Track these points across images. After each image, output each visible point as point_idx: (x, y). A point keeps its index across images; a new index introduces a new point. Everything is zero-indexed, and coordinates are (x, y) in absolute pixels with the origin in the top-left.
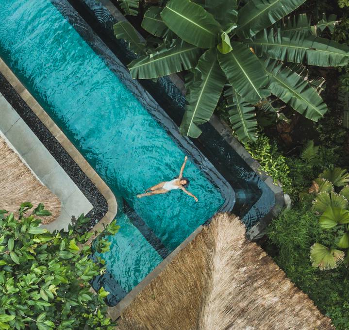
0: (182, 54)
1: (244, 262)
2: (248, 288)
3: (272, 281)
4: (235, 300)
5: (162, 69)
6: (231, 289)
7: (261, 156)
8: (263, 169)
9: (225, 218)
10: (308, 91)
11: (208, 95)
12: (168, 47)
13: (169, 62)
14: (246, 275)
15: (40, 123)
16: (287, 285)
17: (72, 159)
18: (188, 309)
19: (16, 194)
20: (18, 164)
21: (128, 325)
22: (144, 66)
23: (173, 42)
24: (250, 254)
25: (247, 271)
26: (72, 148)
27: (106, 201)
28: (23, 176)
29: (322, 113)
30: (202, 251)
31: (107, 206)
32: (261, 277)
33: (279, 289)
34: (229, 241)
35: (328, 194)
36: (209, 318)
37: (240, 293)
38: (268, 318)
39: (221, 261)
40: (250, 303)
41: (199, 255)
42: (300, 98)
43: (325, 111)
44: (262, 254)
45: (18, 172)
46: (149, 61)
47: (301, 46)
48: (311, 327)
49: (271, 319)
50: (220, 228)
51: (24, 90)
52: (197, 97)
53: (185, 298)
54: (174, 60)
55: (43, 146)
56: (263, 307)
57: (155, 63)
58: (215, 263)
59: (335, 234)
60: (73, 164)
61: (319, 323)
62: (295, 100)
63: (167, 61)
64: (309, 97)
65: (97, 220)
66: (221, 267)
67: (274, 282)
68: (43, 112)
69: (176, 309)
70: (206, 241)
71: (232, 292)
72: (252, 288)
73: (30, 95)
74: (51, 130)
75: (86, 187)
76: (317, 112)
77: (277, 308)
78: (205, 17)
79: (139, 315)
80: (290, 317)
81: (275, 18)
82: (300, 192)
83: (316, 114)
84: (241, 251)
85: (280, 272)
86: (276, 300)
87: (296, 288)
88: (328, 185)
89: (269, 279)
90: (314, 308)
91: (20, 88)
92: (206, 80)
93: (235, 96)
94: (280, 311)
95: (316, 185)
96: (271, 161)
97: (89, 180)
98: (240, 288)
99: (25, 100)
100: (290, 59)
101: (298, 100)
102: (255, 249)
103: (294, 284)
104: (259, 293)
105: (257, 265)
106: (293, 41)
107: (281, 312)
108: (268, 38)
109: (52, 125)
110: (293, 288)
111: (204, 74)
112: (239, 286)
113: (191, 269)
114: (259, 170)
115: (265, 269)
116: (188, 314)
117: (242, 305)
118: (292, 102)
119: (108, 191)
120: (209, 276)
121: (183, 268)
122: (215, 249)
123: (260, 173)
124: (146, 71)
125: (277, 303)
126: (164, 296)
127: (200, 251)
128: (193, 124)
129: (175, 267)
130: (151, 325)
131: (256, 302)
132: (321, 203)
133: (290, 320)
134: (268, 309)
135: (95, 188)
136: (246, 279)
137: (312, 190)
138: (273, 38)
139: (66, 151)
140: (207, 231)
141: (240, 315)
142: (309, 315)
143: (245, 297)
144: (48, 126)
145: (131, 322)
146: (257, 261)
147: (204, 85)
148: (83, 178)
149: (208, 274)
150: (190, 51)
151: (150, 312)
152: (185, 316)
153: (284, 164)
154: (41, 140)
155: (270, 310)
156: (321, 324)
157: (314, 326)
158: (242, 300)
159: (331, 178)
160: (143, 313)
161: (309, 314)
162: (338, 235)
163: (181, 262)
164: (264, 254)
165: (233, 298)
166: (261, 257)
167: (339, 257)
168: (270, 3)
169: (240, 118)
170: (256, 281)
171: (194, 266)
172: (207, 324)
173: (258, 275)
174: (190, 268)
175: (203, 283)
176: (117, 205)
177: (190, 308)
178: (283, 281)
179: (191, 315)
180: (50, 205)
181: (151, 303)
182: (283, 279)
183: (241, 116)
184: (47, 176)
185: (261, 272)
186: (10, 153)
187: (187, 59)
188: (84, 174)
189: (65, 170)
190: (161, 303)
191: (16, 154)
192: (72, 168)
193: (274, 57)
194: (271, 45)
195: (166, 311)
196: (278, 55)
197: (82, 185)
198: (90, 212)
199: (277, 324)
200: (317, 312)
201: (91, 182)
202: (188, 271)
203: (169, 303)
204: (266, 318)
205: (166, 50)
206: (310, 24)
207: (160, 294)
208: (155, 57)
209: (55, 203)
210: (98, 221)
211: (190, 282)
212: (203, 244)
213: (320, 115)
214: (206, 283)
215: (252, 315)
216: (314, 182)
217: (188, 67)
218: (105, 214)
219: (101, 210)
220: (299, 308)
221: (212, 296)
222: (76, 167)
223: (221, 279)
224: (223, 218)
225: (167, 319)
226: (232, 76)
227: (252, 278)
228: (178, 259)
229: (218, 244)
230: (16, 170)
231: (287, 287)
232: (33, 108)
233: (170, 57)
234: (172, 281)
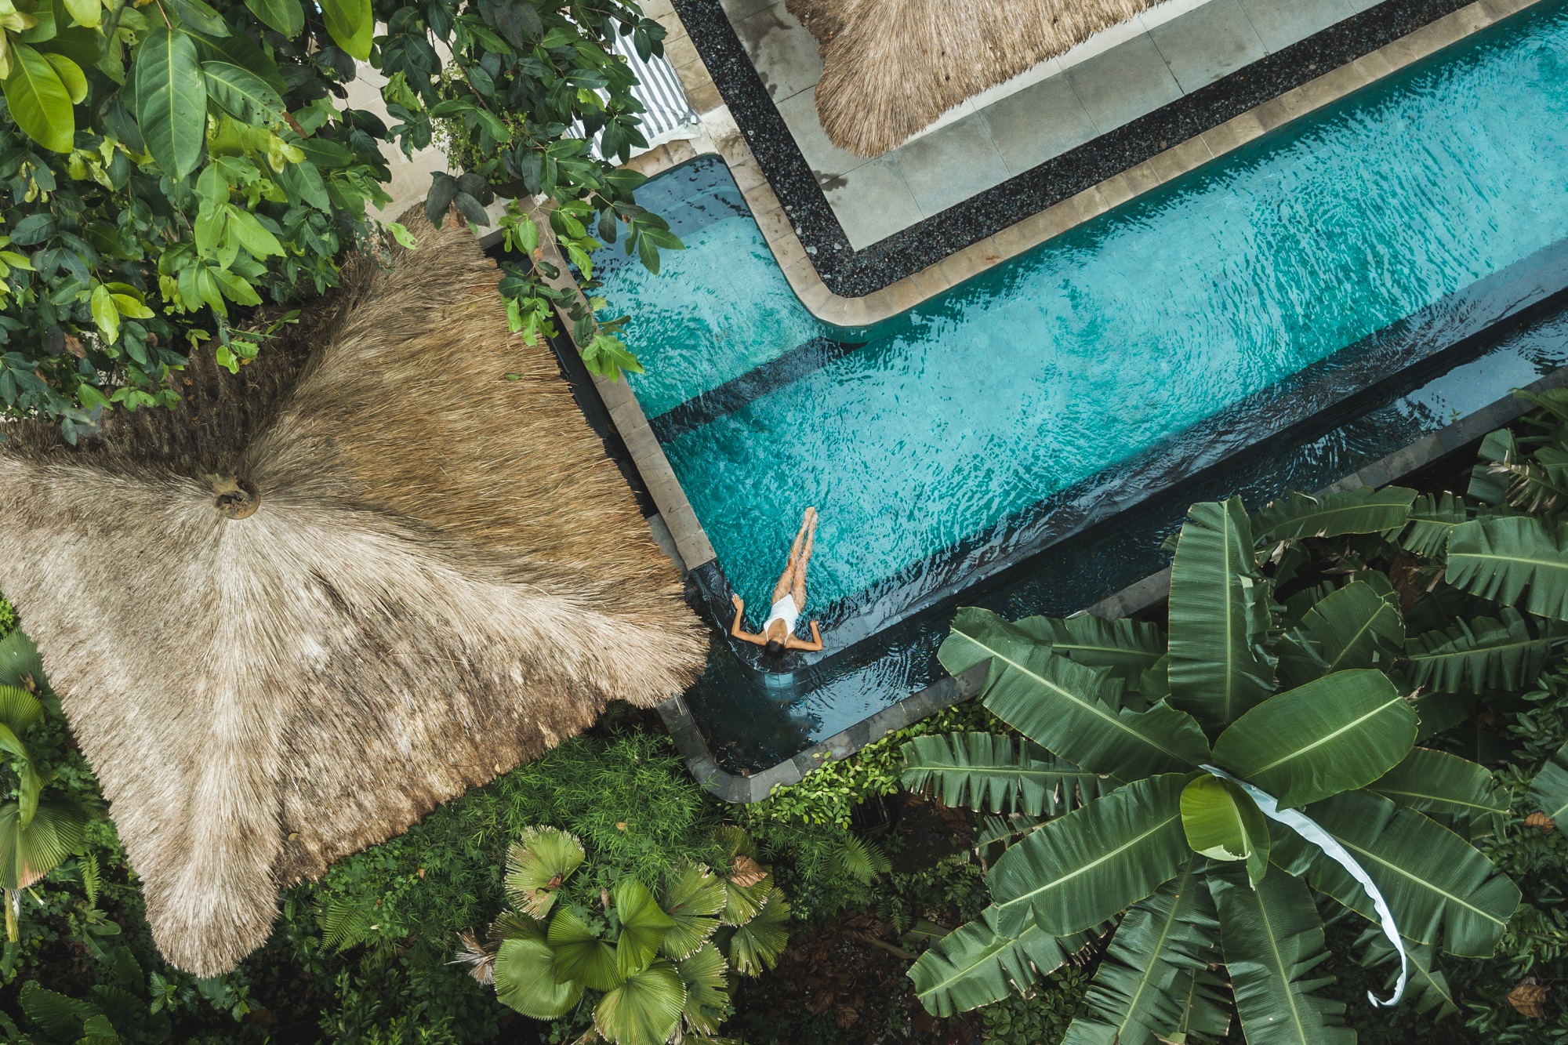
0: (1221, 670)
1: (540, 682)
2: (452, 675)
3: (463, 747)
4: (420, 634)
5: (1192, 603)
6: (459, 627)
7: (867, 764)
8: (825, 764)
9: (688, 656)
10: (999, 981)
11: (1067, 718)
12: (1258, 638)
13: (1209, 626)
14: (497, 679)
15: (1152, 152)
16: (442, 786)
17: (1014, 222)
18: (432, 481)
19: (937, 17)
20: (1033, 46)
21: (450, 274)
22: (1221, 550)
23: (1268, 658)
24: (562, 702)
25: (508, 683)
26: (1046, 230)
27: (863, 294)
28: (989, 53)
29: (926, 996)
30: (607, 564)
31: (846, 295)
32: (481, 720)
33: (435, 762)
34: (614, 654)
35: (715, 911)
36: (368, 548)
37: (442, 650)
38: (347, 714)
39: (553, 619)
40: (405, 673)
41: (596, 552)
42: (985, 955)
43: (929, 1008)
44: (553, 735)
45: (1006, 41)
46: (1231, 571)
47: (1133, 1015)
48: (303, 823)
49: (342, 721)
50: (658, 636)
51: (1264, 125)
52: (1068, 686)
53: (470, 478)
54: (1213, 642)
55: (1081, 142)
56: (384, 705)
57: (1217, 587)
58: (550, 599)
59: (597, 911)
60: (998, 221)
61: (313, 847)
62: (984, 942)
63: (1213, 623)
64: (980, 978)
65: (814, 251)
66: (530, 616)
67: (460, 752)
68: (1180, 166)
69: (447, 442)
70: (632, 582)
71: (448, 629)
72: (450, 686)
73: (1242, 142)
74: (1120, 179)
75: (921, 242)
76: (932, 985)
77: (377, 745)
78: (1315, 784)
79: (470, 317)
80: (341, 773)
81: (1243, 979)
82: (749, 831)
83: (928, 983)
84: (575, 678)
85: (487, 773)
86: (404, 745)
87: (429, 805)
88: (743, 913)
89: (472, 740)
90: (360, 843)
91: (1274, 116)
92: (1117, 722)
93: (1047, 768)
94: (368, 750)
95: (753, 879)
96: (846, 790)
97: (940, 257)
98: (458, 653)
99: (1233, 122)
100: (1105, 972)
101: (982, 948)
102: (574, 720)
103: (443, 802)
104: (432, 705)
105: (521, 716)
106: (1156, 996)
107: (362, 752)
108: (1187, 923)
109: (1133, 185)
110: (433, 797)
111: (1138, 718)
112: (464, 653)
113: (561, 515)
114: (827, 756)
115: (506, 734)
116: (415, 478)
117: (403, 651)
118: (979, 929)
119: (890, 308)
120: (515, 572)
121: (571, 492)
122: (597, 607)
123: (817, 755)
124: (1202, 553)
125: (393, 746)
126: (503, 411)
127: (608, 557)
128: (985, 656)
129: (585, 465)
130: (424, 350)
131: (405, 691)
132: (698, 887)
133: (333, 772)
134: (376, 719)
135: (908, 272)
136: (485, 676)
137: (745, 864)
138: (1184, 938)
139: (1043, 207)
140: (665, 591)
141: (367, 635)
142: (341, 827)
143: (425, 661)
144: (1136, 172)
145: (458, 286)
146: (534, 718)
147: (1099, 712)
148: (948, 240)
149: (526, 569)
150: (1224, 692)
151: (469, 355)
152: (408, 465)
153: (830, 814)
154: (1098, 142)
155: (373, 724)
156: (308, 853)
157: (306, 832)
158: (419, 652)
159: (761, 924)
160: (471, 331)
161: (344, 825)
162: (593, 916)
163: (594, 488)
164: (552, 740)
165: (430, 629)
166: (545, 730)
167: (532, 904)
168: (1293, 981)
169: (976, 764)
170: (474, 704)
171: (567, 527)
172: (350, 538)
173: (489, 712)
174: (567, 513)
175: (500, 548)
176: (842, 324)
177: (430, 490)
178: (457, 778)
179: (404, 489)
180: (873, 119)
181: (495, 366)
182: (465, 779)
183: (982, 768)
184: (987, 132)
185: (498, 723)
186: (1078, 29)
187: (1203, 677)
188: (961, 247)
189: (987, 192)
190: (486, 396)
191: (1064, 48)
192: (987, 215)
193: (1127, 926)
194: (1164, 925)
195: (451, 409)
196: (1127, 940)
197: (929, 234)
198: (844, 237)
199: (325, 736)
200: (345, 847)
201: (931, 262)
202: (559, 506)
203: (474, 422)
204: (348, 709)
205: (1250, 630)
206: (1193, 1033)
207: (513, 401)
208: (1237, 591)
209: (874, 137)
210: (810, 255)
211: (521, 506)
212: (627, 571)
213: (922, 990)
214: (496, 558)
215: (365, 671)
216: (765, 875)
217: (1173, 674)
218: (824, 280)
219: (839, 272)
220: (367, 804)
221: (444, 572)
222: (989, 228)
223: (492, 607)
224: (688, 651)
225: (425, 404)
226: (1104, 817)
227: (484, 696)
228: (610, 481)
229: (609, 620)
230: (1017, 34)
231: (437, 784)
232: (1201, 140)
233: (1223, 633)
234: (542, 447)
